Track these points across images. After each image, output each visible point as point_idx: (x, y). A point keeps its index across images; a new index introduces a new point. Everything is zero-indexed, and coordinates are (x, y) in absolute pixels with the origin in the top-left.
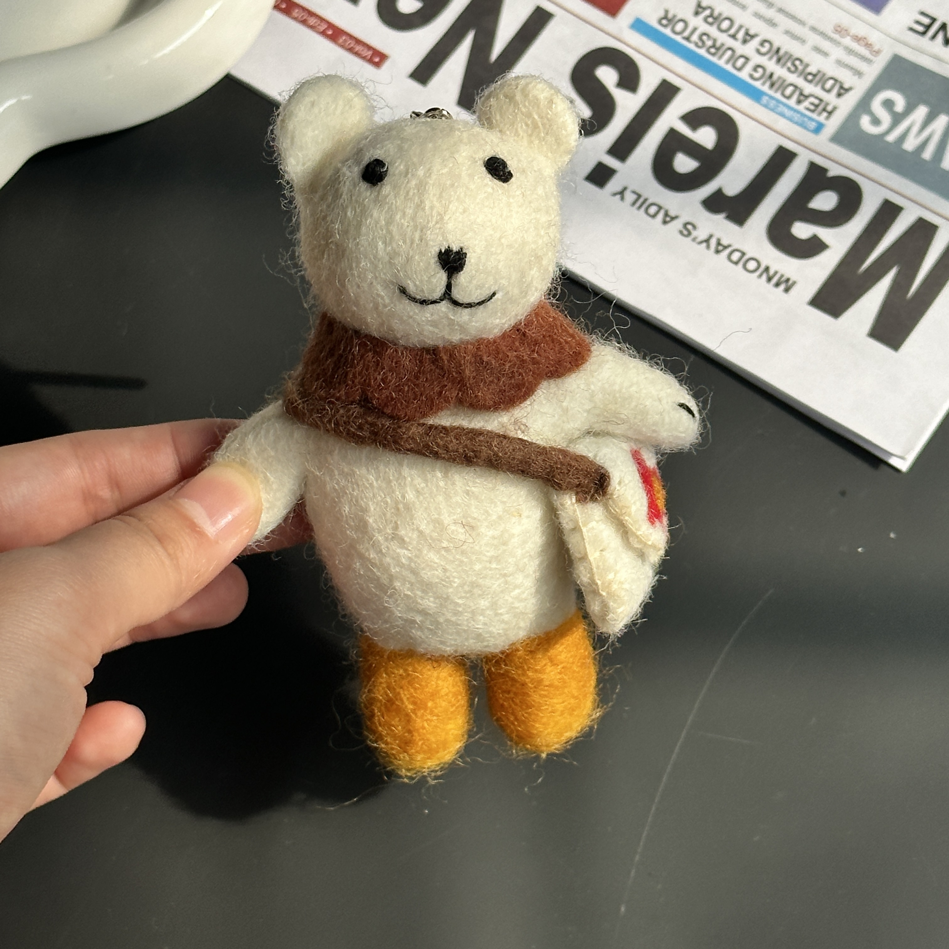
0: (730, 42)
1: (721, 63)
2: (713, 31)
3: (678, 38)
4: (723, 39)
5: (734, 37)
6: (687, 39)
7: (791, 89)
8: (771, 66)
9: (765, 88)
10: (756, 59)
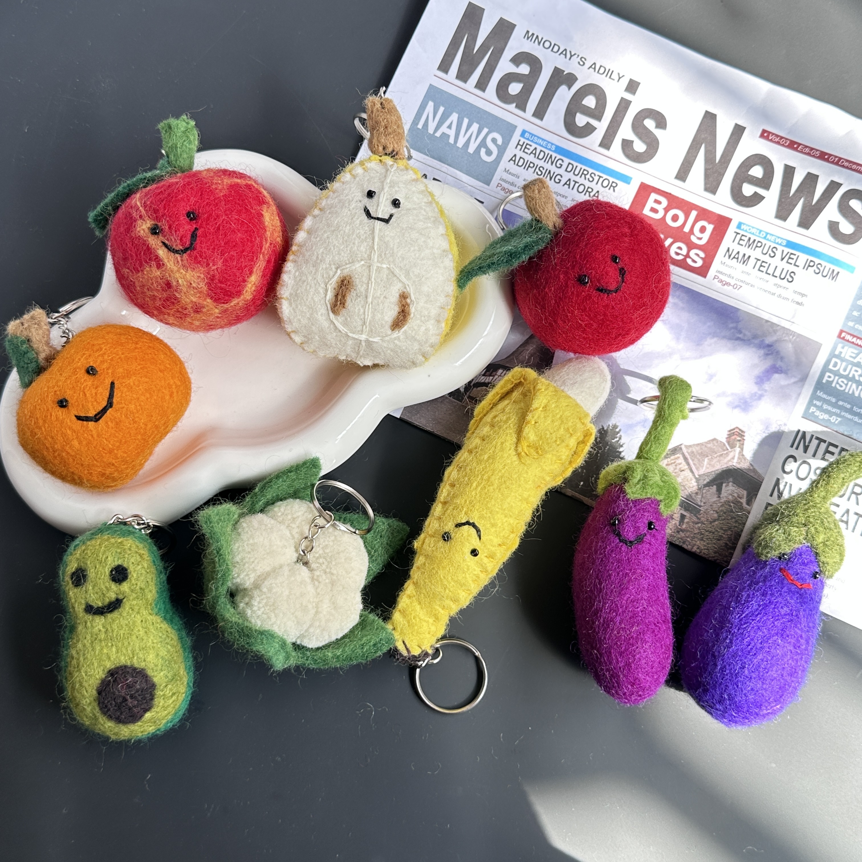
0: (577, 179)
2: (587, 184)
4: (581, 180)
5: (576, 182)
7: (541, 157)
8: (553, 169)
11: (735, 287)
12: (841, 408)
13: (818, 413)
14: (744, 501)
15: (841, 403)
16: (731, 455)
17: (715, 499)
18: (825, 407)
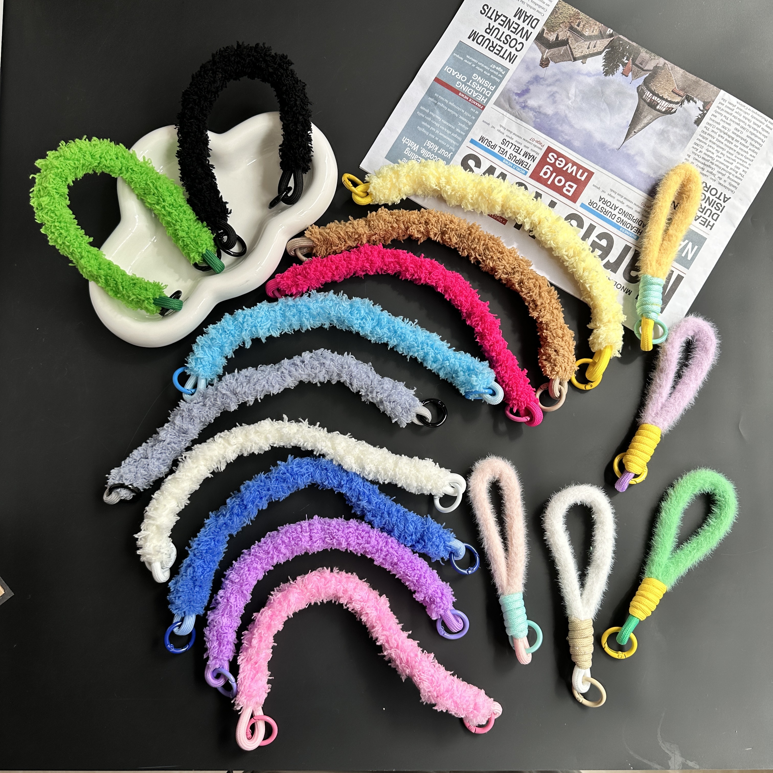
0: (610, 210)
1: (608, 217)
2: (605, 206)
3: (594, 209)
4: (608, 209)
5: (611, 208)
6: (597, 209)
7: (629, 225)
8: (623, 217)
9: (621, 225)
10: (618, 215)
11: (533, 140)
12: (489, 72)
13: (501, 70)
14: (545, 31)
15: (489, 74)
16: (548, 54)
17: (560, 33)
18: (497, 73)
